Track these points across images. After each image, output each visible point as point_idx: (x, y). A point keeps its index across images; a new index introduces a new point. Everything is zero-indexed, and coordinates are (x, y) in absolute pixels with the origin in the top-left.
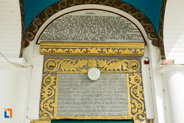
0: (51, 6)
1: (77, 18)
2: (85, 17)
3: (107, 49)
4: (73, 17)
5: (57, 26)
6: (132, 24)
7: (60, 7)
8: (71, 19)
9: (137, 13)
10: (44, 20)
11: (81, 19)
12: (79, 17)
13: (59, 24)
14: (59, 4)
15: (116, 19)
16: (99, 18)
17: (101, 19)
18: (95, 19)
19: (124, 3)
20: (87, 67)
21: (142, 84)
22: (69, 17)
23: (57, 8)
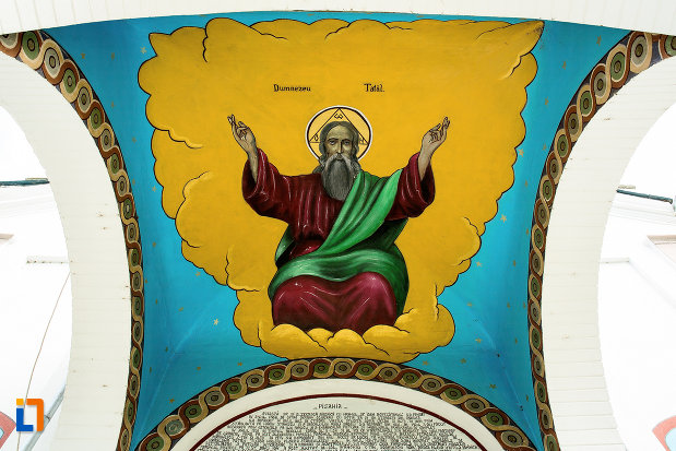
0: (218, 385)
1: (293, 420)
2: (315, 417)
4: (279, 417)
5: (231, 441)
6: (457, 432)
7: (244, 388)
8: (275, 421)
9: (466, 397)
10: (192, 420)
11: (303, 421)
12: (299, 418)
13: (235, 437)
14: (242, 381)
15: (407, 421)
16: (356, 418)
17: (363, 421)
18: (345, 421)
19: (424, 373)
22: (267, 417)
23: (236, 390)
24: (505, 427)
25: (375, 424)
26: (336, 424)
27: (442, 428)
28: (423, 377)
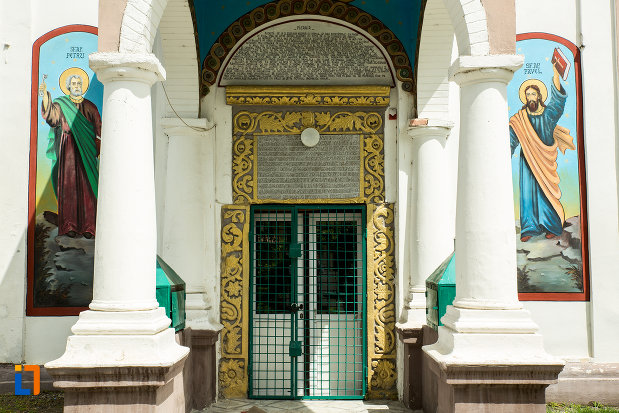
0: (238, 20)
1: (283, 38)
2: (295, 36)
3: (331, 97)
4: (274, 36)
7: (253, 24)
8: (272, 38)
11: (289, 38)
12: (286, 36)
15: (348, 39)
16: (319, 36)
17: (323, 38)
18: (312, 39)
19: (362, 11)
20: (301, 126)
21: (382, 152)
24: (399, 53)
25: (330, 41)
26: (307, 41)
27: (366, 44)
28: (360, 14)
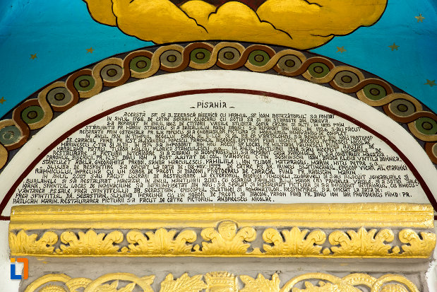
0: (63, 79)
1: (165, 123)
2: (192, 119)
5: (85, 149)
6: (375, 140)
7: (98, 83)
8: (141, 124)
9: (391, 97)
10: (33, 125)
11: (177, 123)
12: (171, 120)
13: (91, 145)
14: (95, 73)
15: (311, 125)
16: (245, 120)
17: (254, 123)
18: (230, 124)
19: (338, 63)
22: (131, 119)
23: (88, 85)
28: (336, 69)
